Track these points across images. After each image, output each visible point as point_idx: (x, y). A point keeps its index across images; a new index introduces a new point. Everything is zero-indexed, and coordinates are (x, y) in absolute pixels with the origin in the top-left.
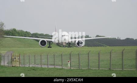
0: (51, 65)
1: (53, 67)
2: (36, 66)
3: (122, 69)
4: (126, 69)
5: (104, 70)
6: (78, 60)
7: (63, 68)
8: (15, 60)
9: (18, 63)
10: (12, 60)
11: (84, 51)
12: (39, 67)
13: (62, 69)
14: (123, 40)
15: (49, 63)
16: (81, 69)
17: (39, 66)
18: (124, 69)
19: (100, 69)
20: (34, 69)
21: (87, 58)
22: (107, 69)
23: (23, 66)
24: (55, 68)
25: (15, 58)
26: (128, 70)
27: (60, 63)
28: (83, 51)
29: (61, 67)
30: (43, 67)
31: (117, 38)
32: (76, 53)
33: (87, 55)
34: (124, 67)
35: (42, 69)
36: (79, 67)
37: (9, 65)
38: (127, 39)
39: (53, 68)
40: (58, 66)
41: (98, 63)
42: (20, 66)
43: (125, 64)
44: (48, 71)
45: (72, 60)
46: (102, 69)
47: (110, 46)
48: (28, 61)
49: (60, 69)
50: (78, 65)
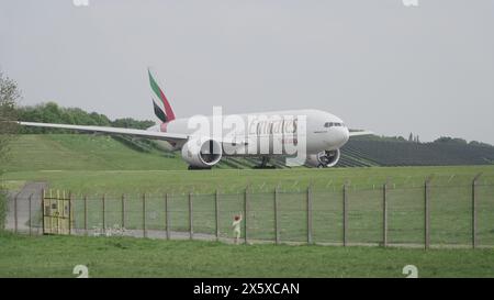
0: (179, 230)
1: (184, 236)
2: (127, 233)
3: (422, 246)
4: (437, 246)
5: (363, 248)
6: (272, 213)
7: (221, 239)
8: (52, 211)
9: (64, 222)
10: (44, 213)
11: (294, 181)
12: (137, 237)
13: (217, 243)
14: (429, 144)
15: (172, 224)
16: (284, 244)
17: (138, 234)
18: (432, 246)
19: (348, 244)
20: (118, 245)
21: (304, 206)
22: (370, 245)
23: (82, 234)
24: (191, 240)
25: (54, 206)
26: (446, 250)
27: (210, 224)
28: (289, 181)
29: (212, 238)
30: (152, 235)
31: (407, 138)
32: (267, 191)
33: (303, 197)
34: (431, 237)
35: (148, 244)
36: (273, 236)
37: (34, 229)
38: (443, 140)
39: (183, 241)
40: (202, 232)
41: (340, 224)
42: (73, 232)
43: (434, 226)
44: (168, 252)
45: (251, 214)
46: (354, 244)
47: (383, 165)
48: (97, 216)
49: (210, 244)
50: (273, 229)
